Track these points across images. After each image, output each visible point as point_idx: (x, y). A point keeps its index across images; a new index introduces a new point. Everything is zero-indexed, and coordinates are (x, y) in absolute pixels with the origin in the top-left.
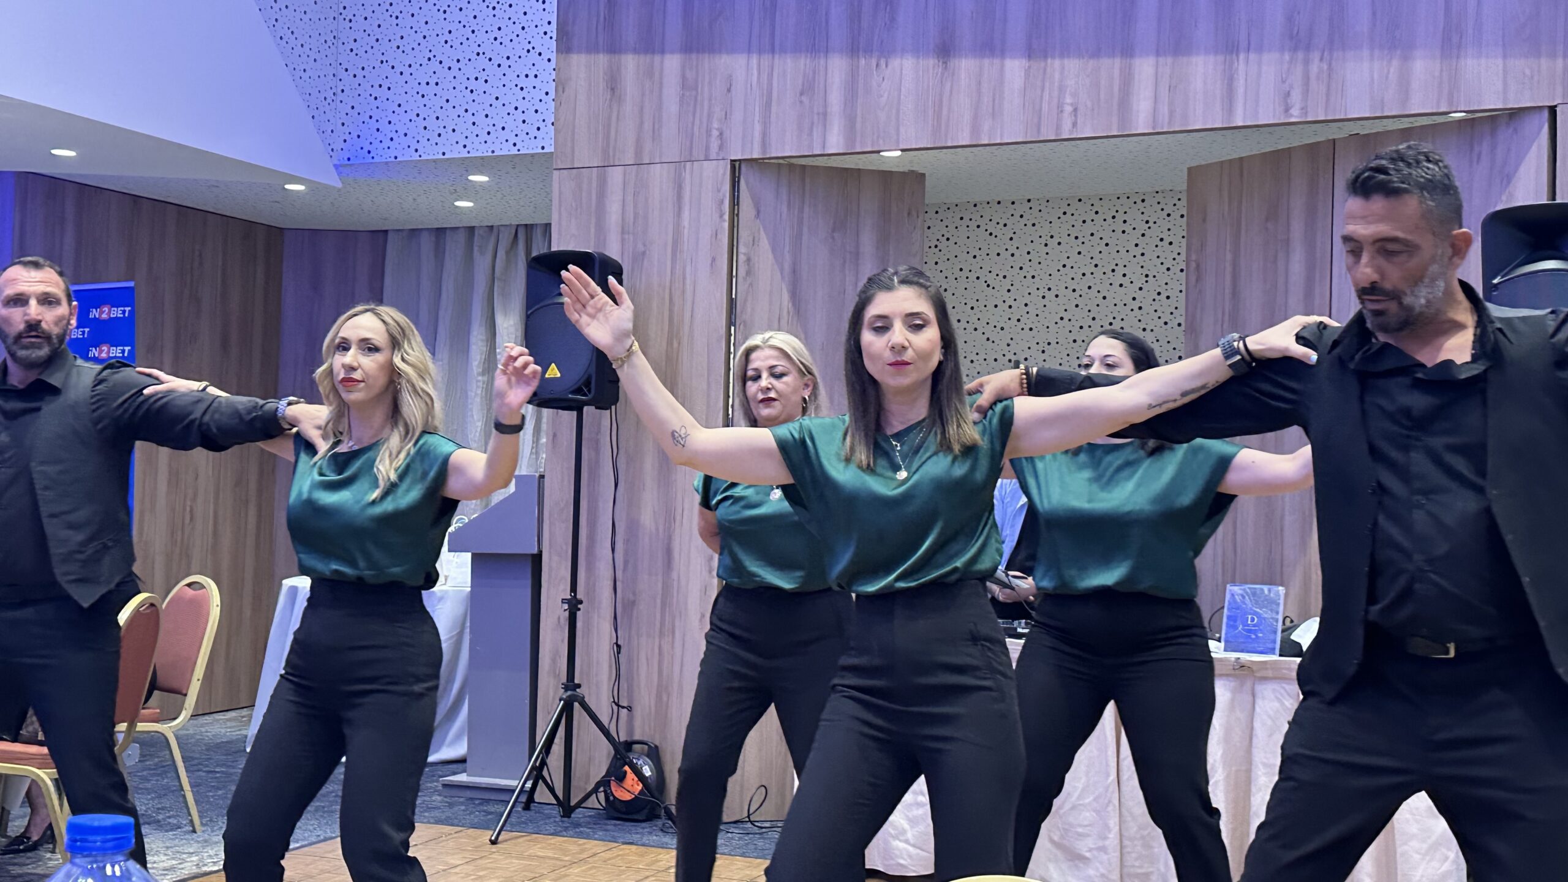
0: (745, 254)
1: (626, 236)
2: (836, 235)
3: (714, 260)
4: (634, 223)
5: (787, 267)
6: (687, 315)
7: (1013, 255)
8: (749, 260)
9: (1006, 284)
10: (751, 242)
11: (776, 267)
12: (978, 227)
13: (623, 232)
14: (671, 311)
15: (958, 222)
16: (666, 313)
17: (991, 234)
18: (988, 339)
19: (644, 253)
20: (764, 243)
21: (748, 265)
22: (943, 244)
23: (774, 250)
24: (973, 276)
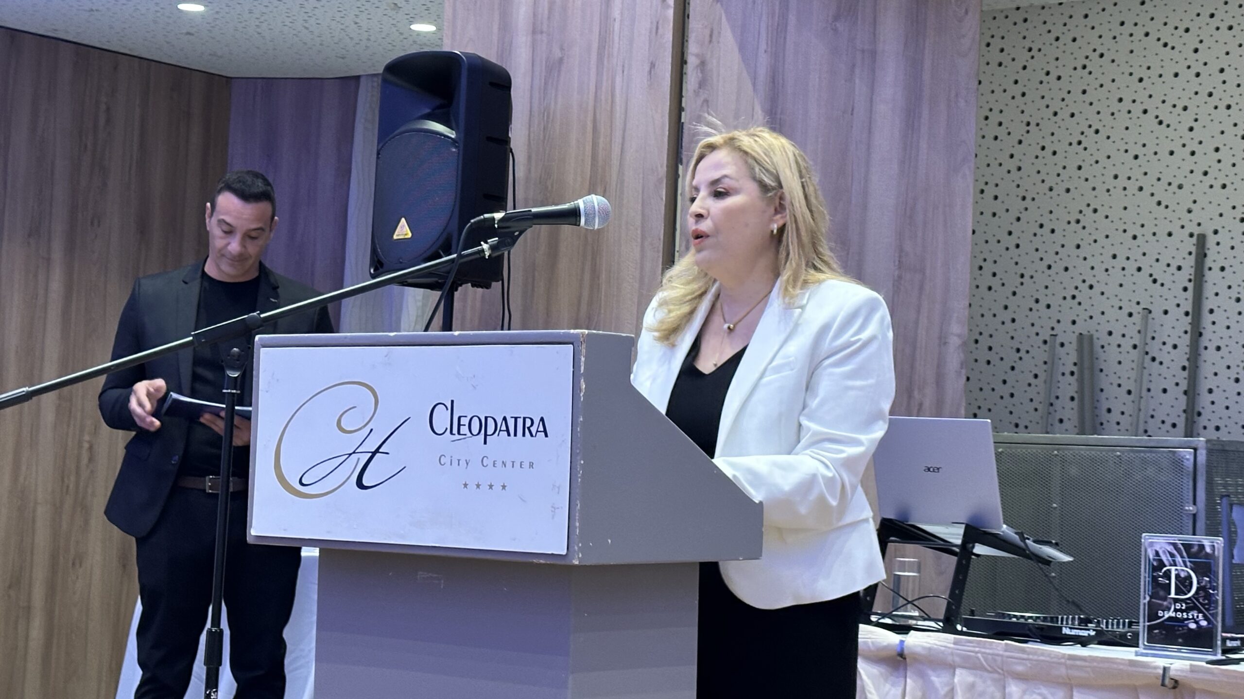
0: (697, 56)
1: (539, 37)
2: (840, 26)
3: (653, 65)
4: (549, 18)
5: (763, 72)
6: (616, 149)
7: (1198, 75)
8: (703, 64)
9: (1187, 119)
10: (707, 38)
11: (745, 74)
12: (1147, 34)
13: (534, 32)
14: (595, 145)
15: (1117, 30)
16: (589, 148)
17: (1165, 45)
18: (1159, 203)
19: (561, 60)
20: (728, 38)
21: (702, 71)
22: (1094, 63)
23: (742, 48)
24: (1137, 109)
